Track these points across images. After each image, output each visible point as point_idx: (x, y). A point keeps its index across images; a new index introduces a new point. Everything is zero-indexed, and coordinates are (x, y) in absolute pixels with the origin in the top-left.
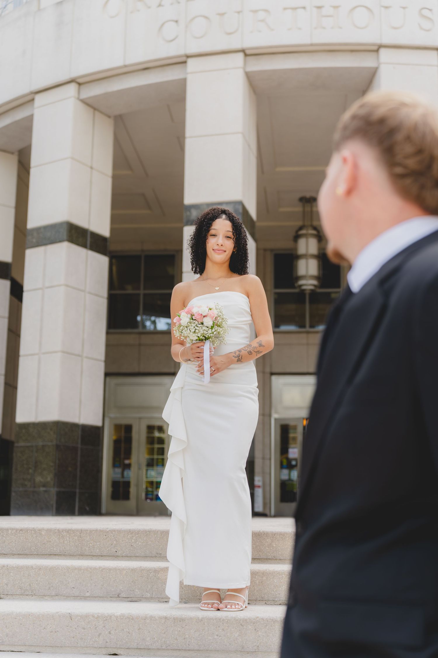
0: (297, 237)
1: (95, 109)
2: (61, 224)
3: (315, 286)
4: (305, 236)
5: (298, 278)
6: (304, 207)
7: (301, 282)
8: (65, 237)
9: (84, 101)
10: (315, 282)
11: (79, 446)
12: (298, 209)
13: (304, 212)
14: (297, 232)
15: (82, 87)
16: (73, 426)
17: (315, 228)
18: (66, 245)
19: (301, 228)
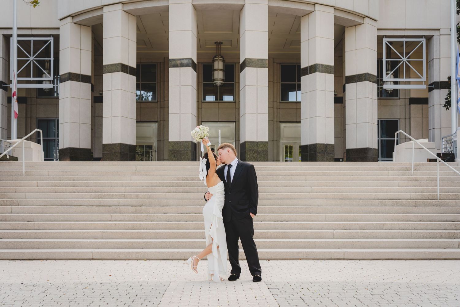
0: (214, 61)
1: (129, 13)
2: (118, 64)
3: (221, 83)
4: (217, 60)
5: (214, 80)
6: (217, 46)
7: (215, 82)
8: (120, 70)
9: (124, 11)
10: (221, 82)
11: (128, 153)
12: (215, 46)
13: (217, 47)
14: (214, 58)
15: (124, 5)
16: (126, 145)
17: (222, 57)
18: (120, 73)
19: (215, 57)
